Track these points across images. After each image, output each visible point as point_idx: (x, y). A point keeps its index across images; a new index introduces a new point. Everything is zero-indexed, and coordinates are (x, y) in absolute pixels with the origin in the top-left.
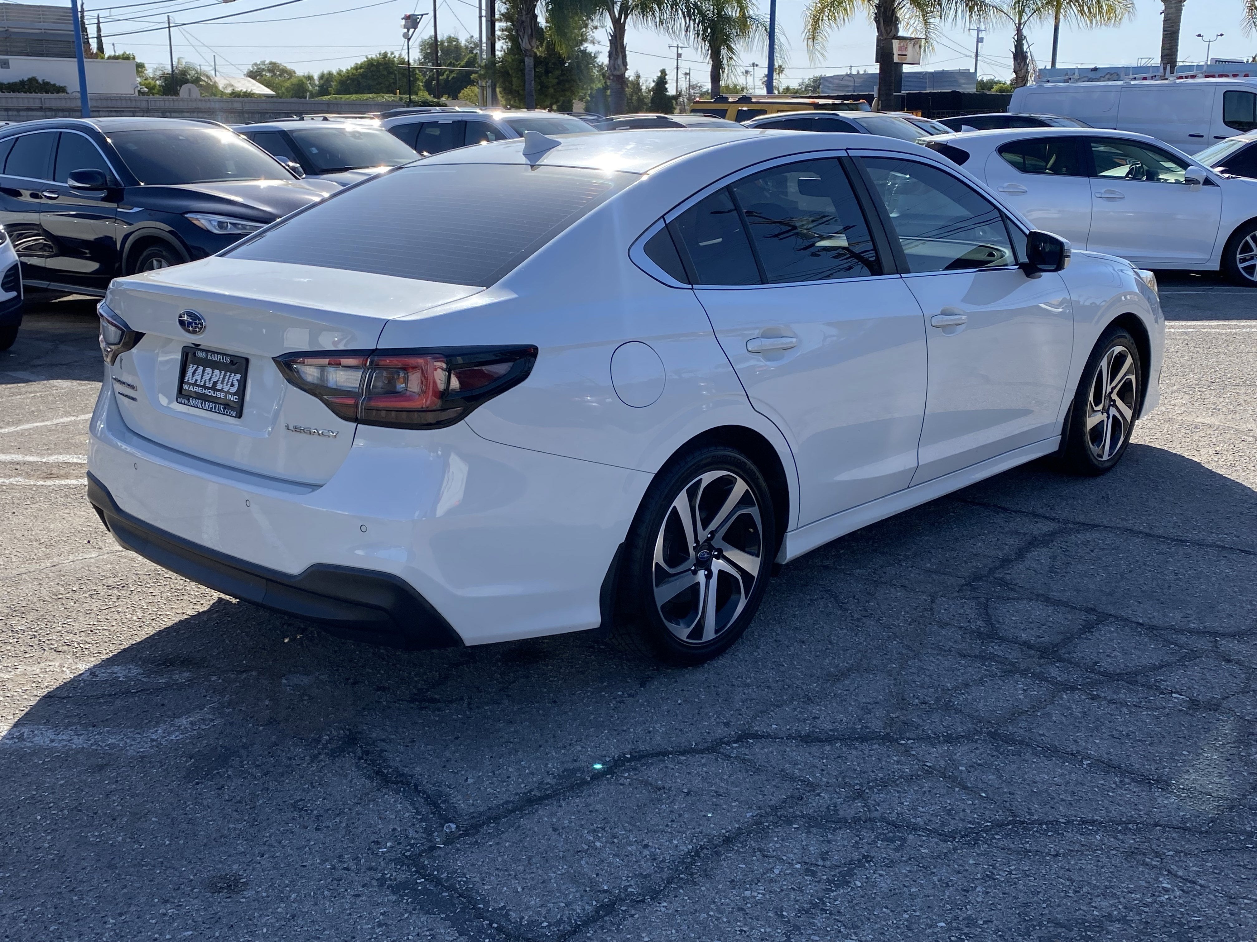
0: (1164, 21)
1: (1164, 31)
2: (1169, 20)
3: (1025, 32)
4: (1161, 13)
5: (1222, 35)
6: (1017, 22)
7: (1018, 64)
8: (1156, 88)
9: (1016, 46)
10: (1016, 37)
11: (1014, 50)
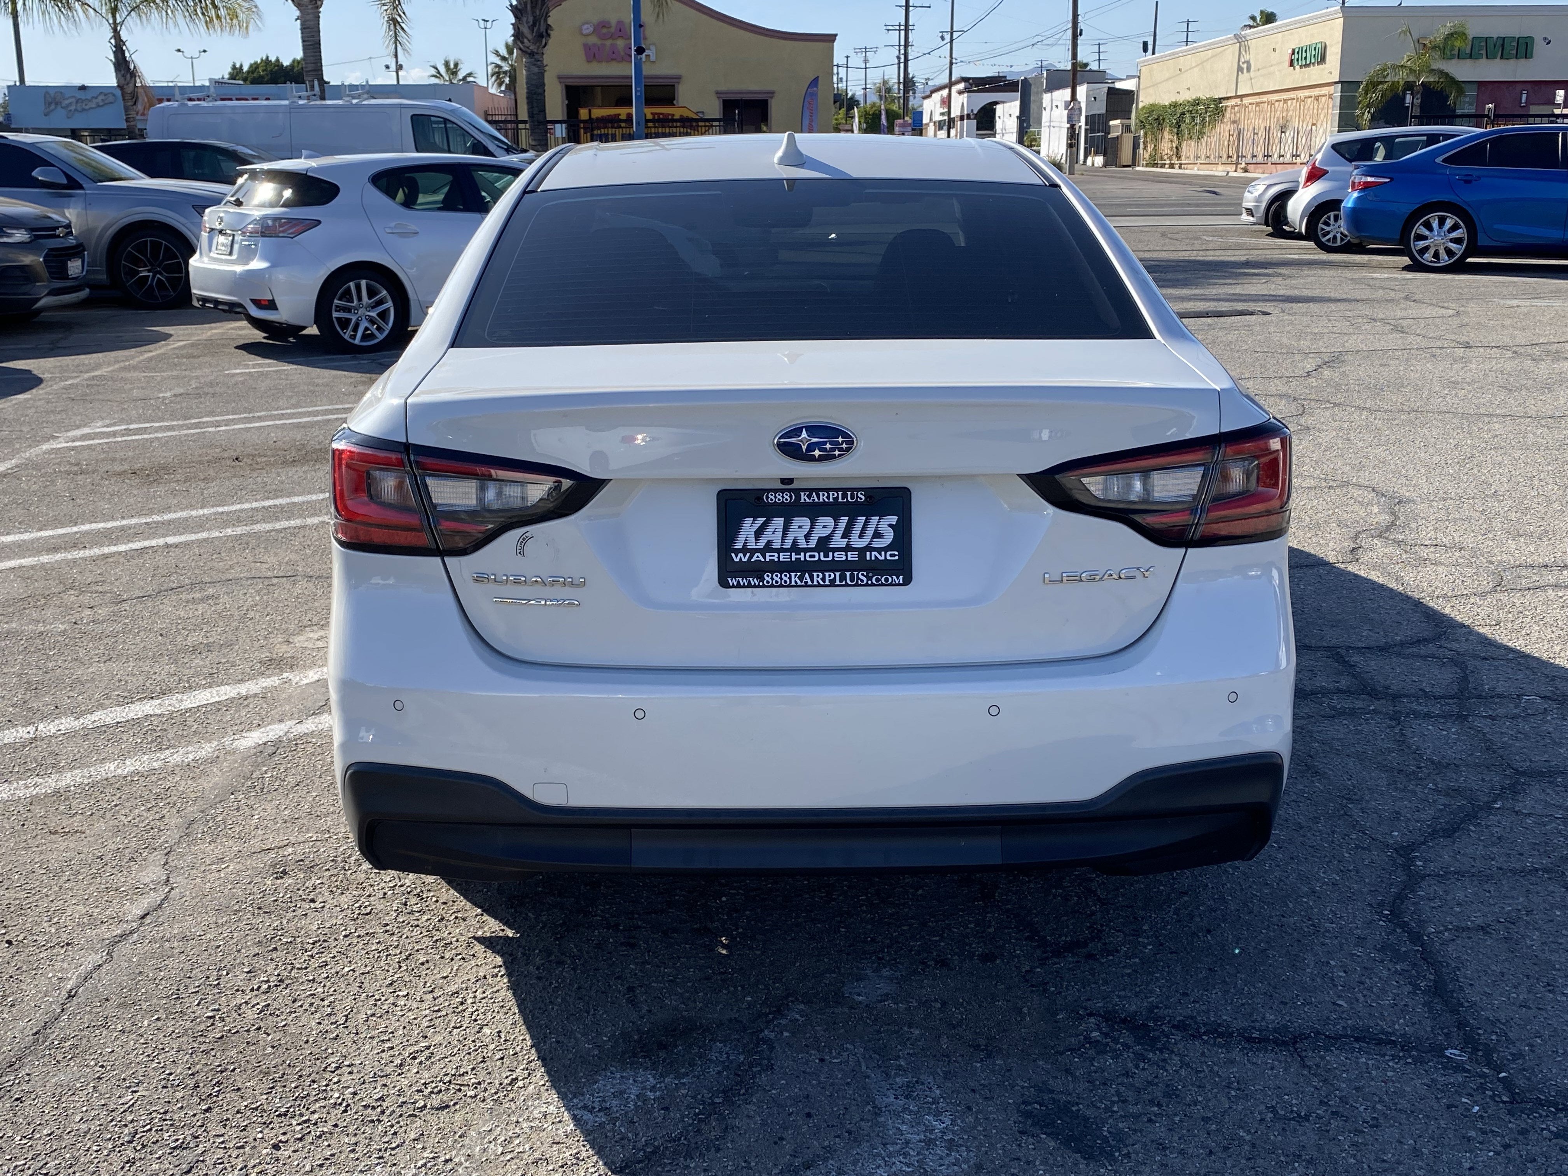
0: (302, 29)
1: (303, 41)
2: (308, 28)
3: (124, 35)
4: (296, 20)
5: (205, 51)
6: (111, 21)
7: (123, 76)
8: (332, 110)
9: (115, 52)
10: (113, 41)
11: (112, 57)
